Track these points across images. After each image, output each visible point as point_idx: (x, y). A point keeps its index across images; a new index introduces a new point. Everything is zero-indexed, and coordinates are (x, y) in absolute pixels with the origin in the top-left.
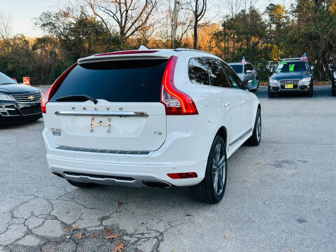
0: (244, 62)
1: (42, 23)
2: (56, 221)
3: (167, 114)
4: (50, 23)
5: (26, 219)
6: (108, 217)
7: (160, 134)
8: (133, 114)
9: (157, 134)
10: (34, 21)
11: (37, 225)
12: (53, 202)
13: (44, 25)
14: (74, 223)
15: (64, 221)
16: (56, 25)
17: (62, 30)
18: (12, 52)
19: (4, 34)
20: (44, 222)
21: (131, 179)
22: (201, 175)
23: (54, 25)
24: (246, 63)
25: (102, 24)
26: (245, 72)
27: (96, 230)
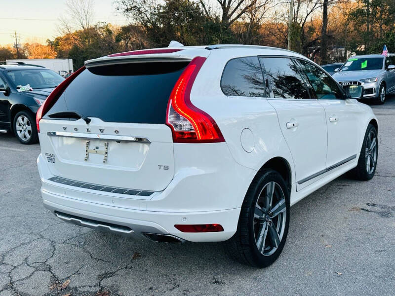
0: (386, 54)
1: (126, 8)
2: (48, 273)
3: (174, 142)
4: (135, 7)
5: (15, 267)
6: (112, 274)
7: (166, 168)
8: (133, 139)
9: (162, 168)
10: (116, 5)
11: (23, 277)
12: (57, 246)
13: (127, 10)
14: (68, 278)
15: (57, 274)
16: (142, 9)
17: (149, 16)
18: (93, 45)
19: (84, 23)
20: (33, 273)
21: (128, 228)
22: (230, 229)
23: (139, 10)
24: (389, 55)
25: (198, 6)
26: (386, 68)
27: (88, 292)
